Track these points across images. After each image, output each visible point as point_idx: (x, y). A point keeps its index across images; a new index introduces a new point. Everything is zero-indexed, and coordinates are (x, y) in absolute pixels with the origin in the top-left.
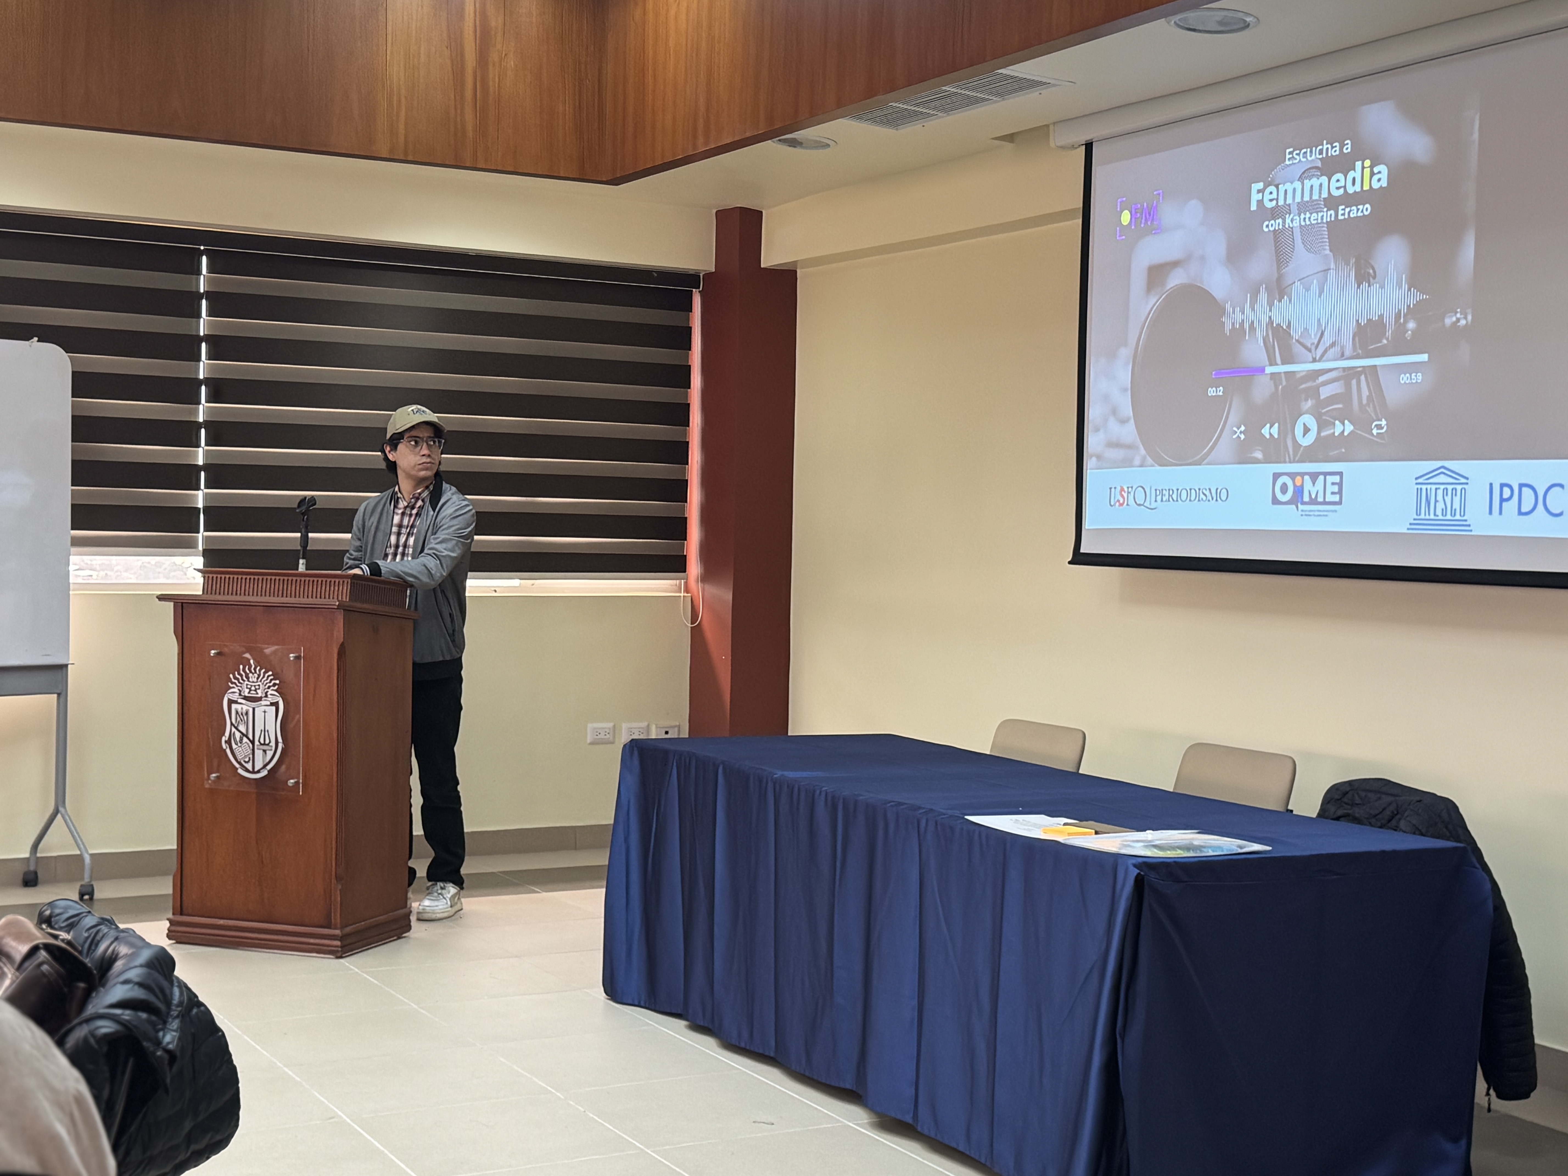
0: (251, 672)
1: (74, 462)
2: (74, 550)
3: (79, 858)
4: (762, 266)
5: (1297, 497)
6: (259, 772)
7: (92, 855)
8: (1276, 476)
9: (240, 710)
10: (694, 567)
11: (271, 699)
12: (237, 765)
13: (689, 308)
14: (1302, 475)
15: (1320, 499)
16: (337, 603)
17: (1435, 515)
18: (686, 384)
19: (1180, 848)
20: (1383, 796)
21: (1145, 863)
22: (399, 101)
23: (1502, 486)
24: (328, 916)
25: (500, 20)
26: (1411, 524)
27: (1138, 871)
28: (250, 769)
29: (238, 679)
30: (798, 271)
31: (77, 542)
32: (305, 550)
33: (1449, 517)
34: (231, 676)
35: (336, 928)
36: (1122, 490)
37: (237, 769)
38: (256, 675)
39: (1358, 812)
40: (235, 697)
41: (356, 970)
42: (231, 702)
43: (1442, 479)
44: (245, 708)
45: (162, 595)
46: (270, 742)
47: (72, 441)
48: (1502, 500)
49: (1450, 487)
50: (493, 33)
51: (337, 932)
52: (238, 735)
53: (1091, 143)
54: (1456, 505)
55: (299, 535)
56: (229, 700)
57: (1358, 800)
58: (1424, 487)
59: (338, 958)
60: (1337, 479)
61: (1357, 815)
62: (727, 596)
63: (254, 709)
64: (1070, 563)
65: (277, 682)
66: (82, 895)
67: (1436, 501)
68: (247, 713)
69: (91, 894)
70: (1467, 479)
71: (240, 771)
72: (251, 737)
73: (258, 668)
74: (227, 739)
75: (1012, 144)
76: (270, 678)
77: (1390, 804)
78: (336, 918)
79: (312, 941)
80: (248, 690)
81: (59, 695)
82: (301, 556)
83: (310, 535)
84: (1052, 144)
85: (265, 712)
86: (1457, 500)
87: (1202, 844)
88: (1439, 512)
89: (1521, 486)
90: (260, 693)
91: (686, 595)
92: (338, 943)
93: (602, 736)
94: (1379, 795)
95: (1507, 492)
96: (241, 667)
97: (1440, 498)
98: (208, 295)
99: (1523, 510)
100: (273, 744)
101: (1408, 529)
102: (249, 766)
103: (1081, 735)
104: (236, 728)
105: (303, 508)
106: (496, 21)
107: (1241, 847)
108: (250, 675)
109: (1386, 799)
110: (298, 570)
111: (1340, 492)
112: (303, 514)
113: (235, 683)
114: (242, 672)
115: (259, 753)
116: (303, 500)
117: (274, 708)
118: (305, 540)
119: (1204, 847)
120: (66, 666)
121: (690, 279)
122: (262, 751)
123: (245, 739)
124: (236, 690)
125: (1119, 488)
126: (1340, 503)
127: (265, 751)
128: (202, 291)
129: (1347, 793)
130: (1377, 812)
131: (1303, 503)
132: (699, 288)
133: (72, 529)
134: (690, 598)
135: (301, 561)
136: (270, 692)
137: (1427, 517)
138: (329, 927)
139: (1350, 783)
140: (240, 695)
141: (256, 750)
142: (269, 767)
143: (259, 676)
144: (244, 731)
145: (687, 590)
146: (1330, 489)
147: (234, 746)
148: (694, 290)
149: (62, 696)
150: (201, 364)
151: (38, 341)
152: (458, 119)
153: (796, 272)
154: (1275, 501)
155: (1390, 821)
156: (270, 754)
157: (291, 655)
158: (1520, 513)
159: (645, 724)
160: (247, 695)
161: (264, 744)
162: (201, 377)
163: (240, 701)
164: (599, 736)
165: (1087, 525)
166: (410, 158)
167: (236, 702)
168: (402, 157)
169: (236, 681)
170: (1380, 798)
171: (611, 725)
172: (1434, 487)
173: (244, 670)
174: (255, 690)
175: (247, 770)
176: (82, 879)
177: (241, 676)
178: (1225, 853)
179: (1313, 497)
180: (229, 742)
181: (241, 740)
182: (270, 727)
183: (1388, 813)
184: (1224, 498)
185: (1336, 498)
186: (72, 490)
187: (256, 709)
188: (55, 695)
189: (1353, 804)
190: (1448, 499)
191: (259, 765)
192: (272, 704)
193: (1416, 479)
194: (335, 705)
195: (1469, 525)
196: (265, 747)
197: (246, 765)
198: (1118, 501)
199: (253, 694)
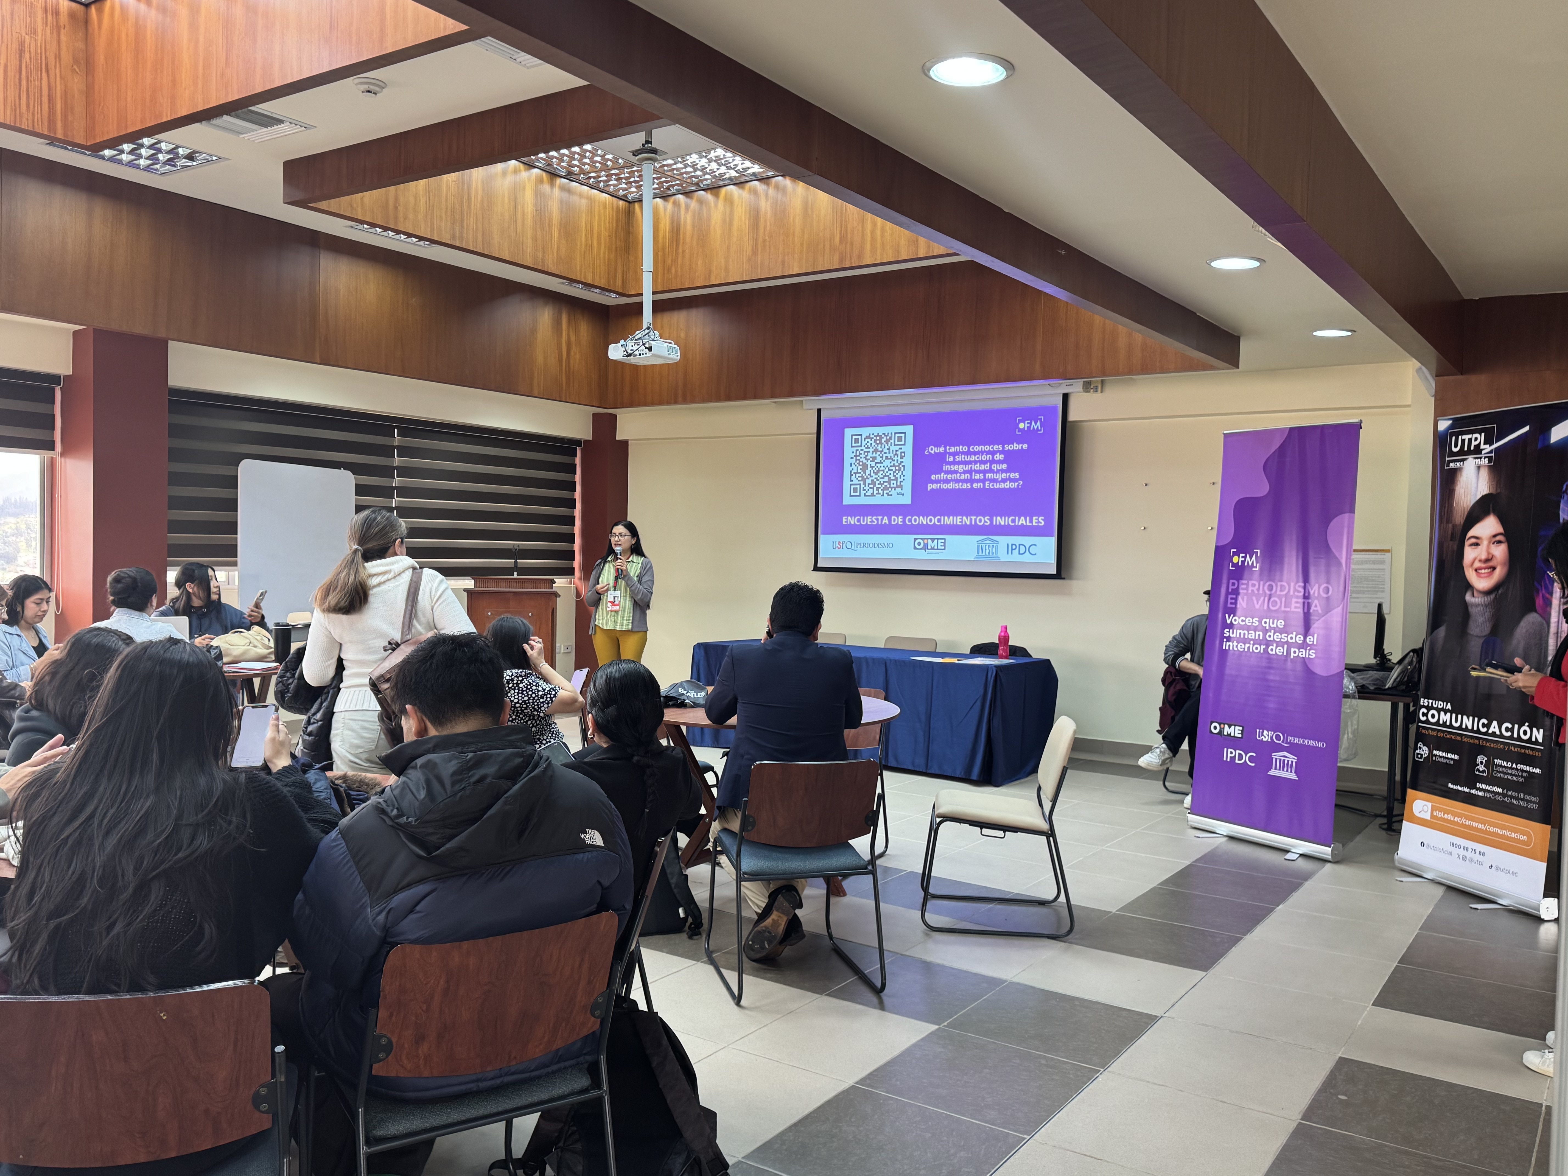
4: (614, 440)
5: (925, 547)
8: (915, 540)
10: (577, 573)
13: (574, 456)
14: (928, 539)
15: (936, 548)
18: (573, 490)
23: (1012, 545)
26: (975, 557)
32: (516, 567)
33: (991, 554)
36: (839, 542)
39: (985, 653)
43: (988, 542)
48: (1012, 549)
49: (991, 545)
53: (821, 409)
54: (993, 551)
57: (984, 649)
58: (979, 544)
60: (943, 541)
67: (985, 549)
70: (998, 542)
82: (515, 570)
83: (518, 561)
86: (993, 549)
88: (987, 553)
89: (1020, 545)
95: (1014, 547)
97: (987, 548)
98: (397, 447)
99: (1021, 552)
101: (974, 559)
110: (515, 575)
111: (944, 546)
116: (516, 546)
118: (516, 563)
121: (576, 442)
125: (837, 542)
126: (944, 549)
128: (395, 445)
131: (928, 549)
132: (581, 447)
134: (576, 587)
137: (982, 554)
139: (980, 643)
145: (575, 583)
146: (940, 544)
148: (578, 447)
151: (343, 469)
153: (630, 443)
154: (915, 548)
158: (1019, 554)
165: (821, 556)
172: (985, 545)
179: (933, 547)
185: (943, 548)
190: (990, 548)
195: (999, 558)
198: (837, 547)
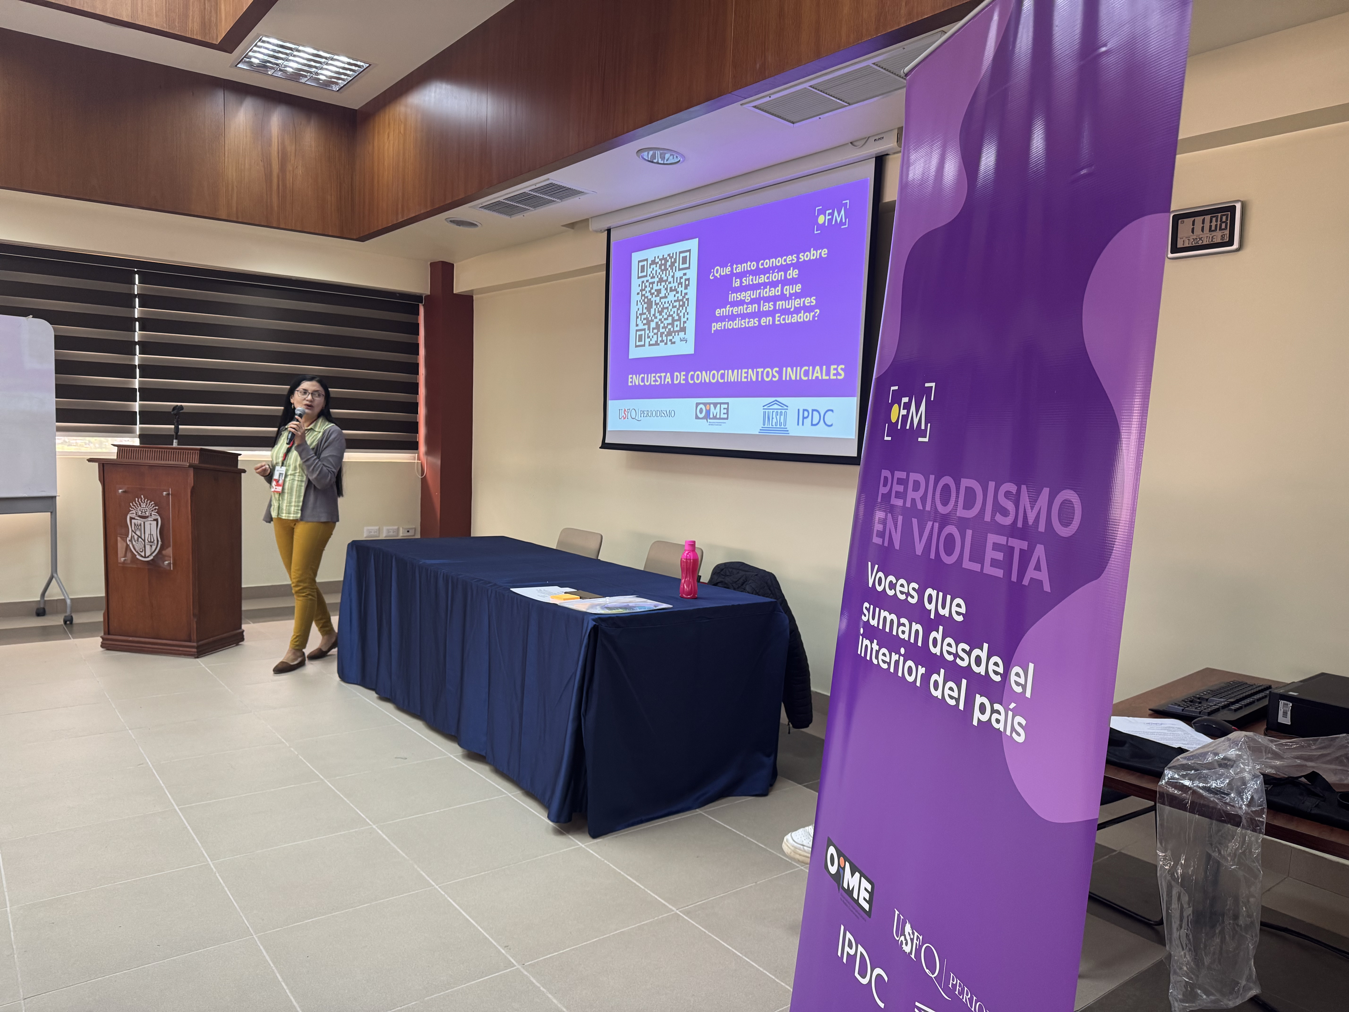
0: (142, 502)
1: (56, 385)
2: (58, 433)
3: (64, 601)
4: (454, 292)
5: (707, 416)
6: (148, 557)
7: (72, 599)
8: (698, 404)
9: (136, 523)
10: (422, 448)
11: (154, 517)
12: (136, 554)
13: (418, 314)
14: (710, 404)
15: (718, 416)
16: (188, 464)
17: (772, 425)
18: (417, 353)
19: (621, 608)
20: (740, 571)
21: (600, 618)
22: (233, 188)
23: (804, 410)
24: (190, 636)
25: (293, 147)
26: (760, 430)
27: (595, 623)
28: (143, 555)
29: (135, 506)
30: (474, 296)
31: (59, 429)
32: (177, 435)
33: (778, 426)
34: (131, 504)
35: (194, 642)
36: (625, 410)
37: (136, 555)
38: (145, 504)
39: (728, 580)
40: (134, 516)
41: (203, 666)
42: (131, 519)
43: (776, 406)
44: (139, 522)
45: (90, 458)
46: (154, 541)
47: (56, 373)
48: (804, 418)
49: (779, 411)
50: (289, 154)
51: (195, 644)
52: (136, 537)
53: (610, 229)
54: (782, 421)
55: (173, 426)
56: (130, 517)
57: (728, 574)
58: (767, 411)
59: (195, 658)
60: (726, 406)
61: (726, 582)
62: (439, 462)
63: (144, 523)
64: (600, 448)
65: (157, 508)
66: (65, 622)
67: (772, 418)
68: (140, 525)
69: (71, 620)
70: (787, 407)
71: (138, 557)
72: (143, 538)
73: (146, 500)
74: (130, 539)
75: (572, 230)
76: (153, 505)
77: (742, 576)
78: (194, 637)
79: (181, 649)
80: (141, 512)
81: (51, 512)
82: (175, 437)
83: (180, 427)
84: (591, 229)
85: (150, 524)
86: (782, 417)
87: (634, 605)
88: (774, 424)
89: (813, 410)
90: (147, 514)
91: (418, 461)
92: (195, 650)
93: (372, 533)
94: (738, 571)
95: (806, 414)
96: (137, 499)
97: (774, 416)
98: (139, 296)
99: (814, 423)
100: (156, 542)
101: (759, 432)
102: (143, 554)
103: (600, 537)
104: (135, 533)
105: (175, 412)
106: (291, 148)
107: (656, 607)
108: (142, 504)
109: (742, 573)
110: (173, 445)
111: (727, 413)
112: (176, 415)
113: (133, 508)
114: (137, 502)
115: (148, 547)
116: (175, 408)
117: (155, 522)
118: (177, 429)
119: (635, 607)
120: (55, 497)
121: (418, 298)
122: (149, 546)
123: (140, 539)
124: (134, 512)
125: (623, 410)
126: (727, 419)
127: (151, 546)
128: (136, 293)
129: (723, 570)
130: (737, 580)
131: (710, 419)
132: (422, 303)
133: (57, 422)
134: (420, 464)
135: (175, 441)
136: (153, 513)
137: (768, 426)
138: (190, 641)
139: (725, 564)
140: (136, 515)
141: (146, 546)
142: (154, 555)
143: (147, 504)
144: (139, 535)
145: (419, 459)
146: (723, 411)
147: (134, 543)
148: (420, 304)
149: (53, 513)
150: (136, 333)
151: (33, 317)
152: (269, 201)
153: (473, 297)
154: (697, 417)
155: (742, 585)
156: (154, 547)
157: (165, 493)
158: (812, 425)
159: (396, 527)
160: (140, 514)
161: (151, 542)
162: (136, 340)
163: (136, 518)
164: (371, 534)
165: (609, 428)
166: (240, 220)
167: (134, 519)
168: (235, 219)
169: (134, 507)
170: (738, 573)
171: (377, 528)
172: (771, 411)
173: (138, 501)
174: (145, 512)
175: (142, 556)
176: (66, 612)
177: (137, 504)
178: (646, 610)
179: (715, 415)
180: (131, 541)
181: (138, 540)
182: (154, 532)
183: (741, 581)
184: (673, 416)
185: (725, 416)
186: (56, 401)
187: (146, 523)
188: (50, 513)
189: (726, 575)
190: (778, 417)
191: (148, 554)
192: (154, 520)
193: (764, 406)
194: (190, 521)
195: (788, 431)
196: (151, 544)
197: (141, 553)
198: (623, 416)
199: (143, 514)
